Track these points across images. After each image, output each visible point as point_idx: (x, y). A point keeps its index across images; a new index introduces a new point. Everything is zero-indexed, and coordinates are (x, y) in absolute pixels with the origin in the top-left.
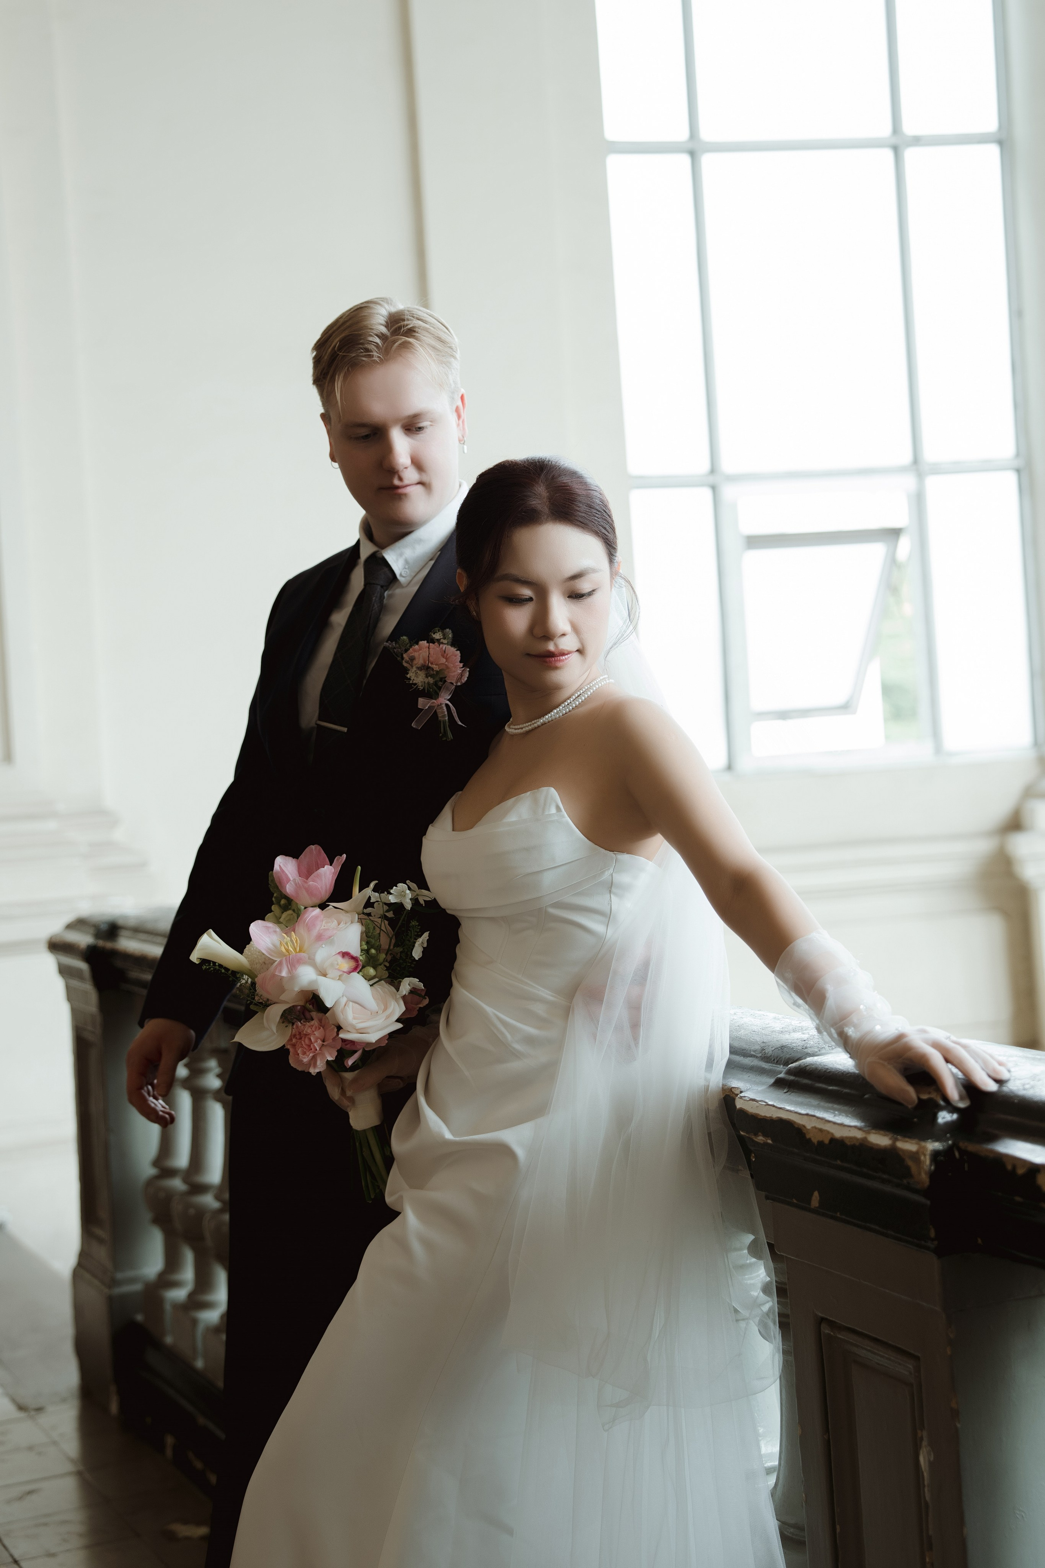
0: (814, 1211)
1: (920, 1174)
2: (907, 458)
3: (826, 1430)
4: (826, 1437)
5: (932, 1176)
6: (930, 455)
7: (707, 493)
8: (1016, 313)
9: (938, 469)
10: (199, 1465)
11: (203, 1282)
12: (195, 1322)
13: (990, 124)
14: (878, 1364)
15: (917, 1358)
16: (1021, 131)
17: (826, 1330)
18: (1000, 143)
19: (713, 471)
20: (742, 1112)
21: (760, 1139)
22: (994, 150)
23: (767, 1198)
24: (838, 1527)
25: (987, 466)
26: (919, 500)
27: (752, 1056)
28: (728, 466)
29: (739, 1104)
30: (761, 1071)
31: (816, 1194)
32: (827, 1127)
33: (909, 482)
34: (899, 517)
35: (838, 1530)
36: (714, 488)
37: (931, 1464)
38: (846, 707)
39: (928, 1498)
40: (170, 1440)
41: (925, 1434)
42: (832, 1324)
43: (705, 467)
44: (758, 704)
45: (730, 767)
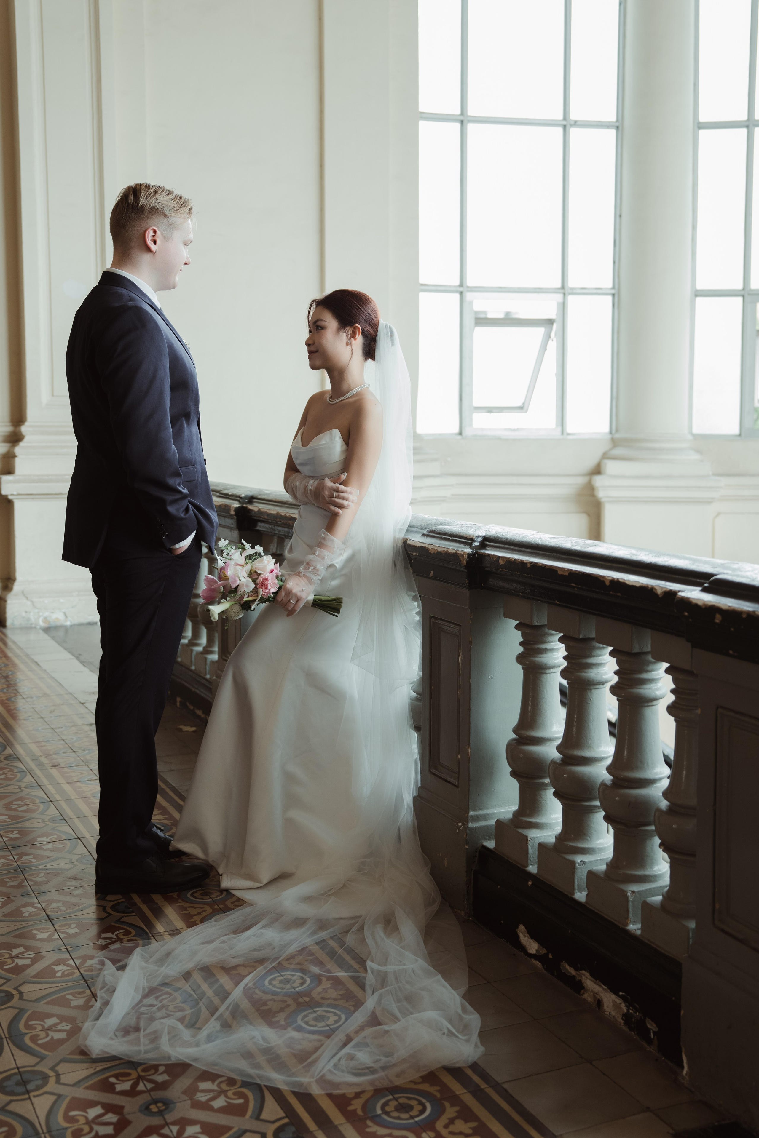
0: (431, 578)
1: (463, 561)
2: (559, 285)
3: (431, 655)
4: (430, 657)
5: (467, 562)
6: (571, 283)
7: (458, 296)
8: (618, 216)
9: (574, 292)
10: (192, 707)
11: (196, 634)
12: (192, 651)
13: (612, 117)
14: (449, 631)
15: (460, 626)
16: (628, 123)
17: (433, 620)
18: (617, 128)
19: (461, 285)
20: (409, 545)
21: (415, 554)
22: (612, 133)
23: (416, 575)
24: (432, 687)
25: (598, 292)
26: (563, 307)
27: (416, 528)
28: (470, 282)
29: (408, 542)
30: (419, 533)
31: (432, 572)
32: (436, 548)
33: (559, 297)
34: (552, 314)
35: (432, 688)
36: (461, 293)
37: (462, 661)
38: (521, 408)
39: (460, 672)
40: (179, 699)
41: (461, 651)
42: (435, 618)
43: (458, 283)
44: (476, 404)
45: (460, 433)
